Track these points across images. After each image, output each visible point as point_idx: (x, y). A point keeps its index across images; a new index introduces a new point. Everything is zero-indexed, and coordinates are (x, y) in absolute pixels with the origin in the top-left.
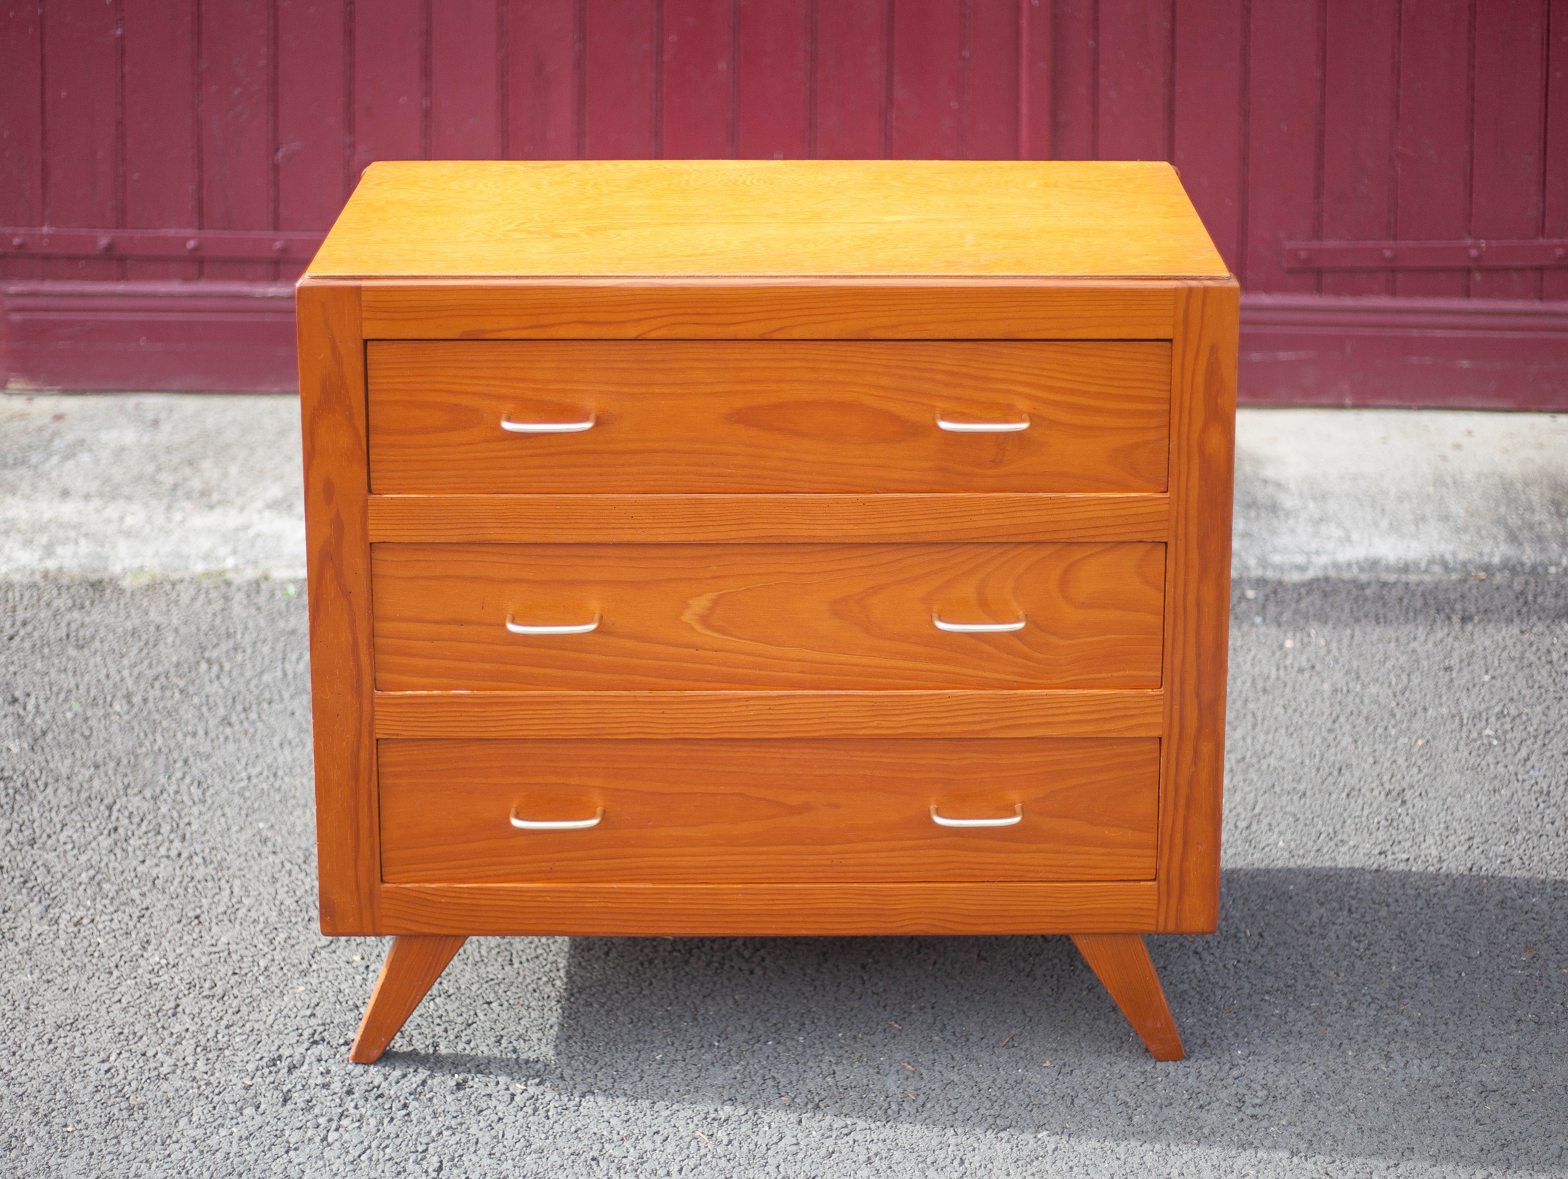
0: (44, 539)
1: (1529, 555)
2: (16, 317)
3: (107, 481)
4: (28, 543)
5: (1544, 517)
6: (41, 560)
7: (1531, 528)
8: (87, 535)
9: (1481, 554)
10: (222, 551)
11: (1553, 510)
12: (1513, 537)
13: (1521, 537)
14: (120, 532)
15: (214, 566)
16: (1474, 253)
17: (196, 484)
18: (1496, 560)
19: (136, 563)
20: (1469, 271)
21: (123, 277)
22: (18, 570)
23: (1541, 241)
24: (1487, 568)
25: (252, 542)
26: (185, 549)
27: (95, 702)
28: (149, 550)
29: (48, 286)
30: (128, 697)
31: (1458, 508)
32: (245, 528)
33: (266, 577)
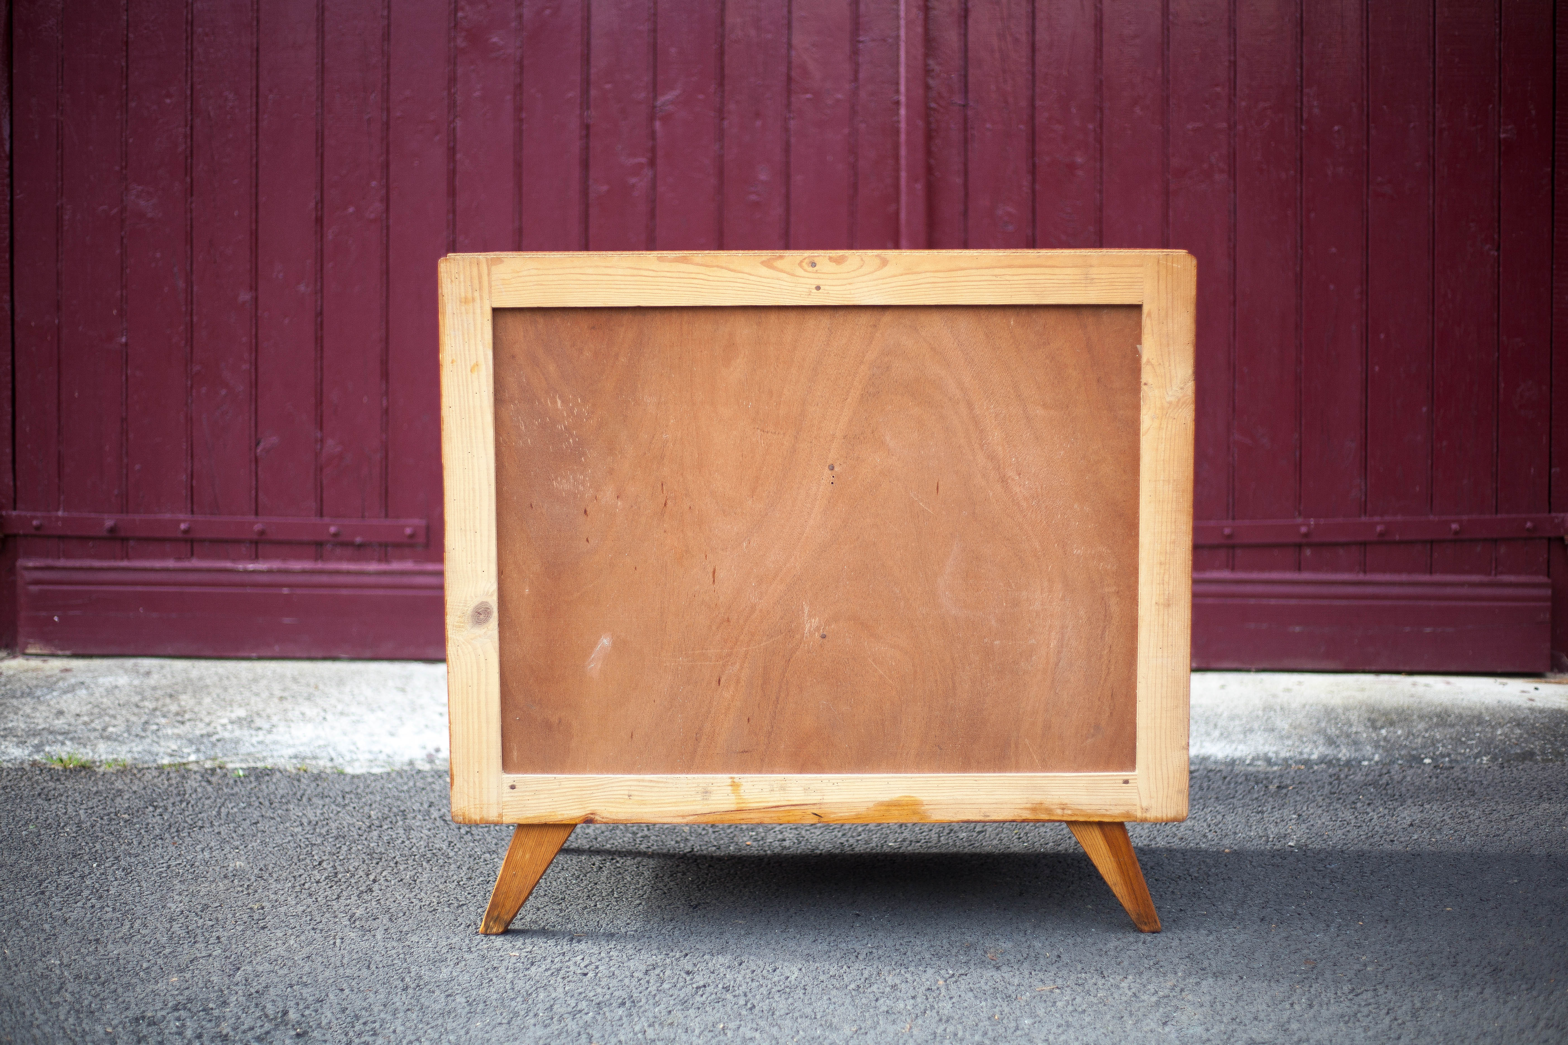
0: (36, 742)
1: (1344, 753)
2: (34, 589)
3: (97, 706)
4: (21, 744)
5: (1361, 729)
6: (31, 755)
7: (1348, 736)
8: (72, 739)
9: (1301, 753)
10: (187, 751)
11: (1369, 724)
12: (1331, 742)
13: (1338, 742)
14: (102, 737)
15: (178, 760)
16: (1304, 529)
17: (174, 708)
18: (1314, 757)
19: (112, 757)
20: (1299, 546)
21: (127, 557)
22: (9, 761)
23: (1364, 519)
24: (1307, 762)
25: (214, 745)
26: (155, 749)
27: (49, 826)
28: (125, 748)
29: (62, 563)
30: (79, 825)
31: (1283, 725)
32: (209, 735)
33: (222, 766)
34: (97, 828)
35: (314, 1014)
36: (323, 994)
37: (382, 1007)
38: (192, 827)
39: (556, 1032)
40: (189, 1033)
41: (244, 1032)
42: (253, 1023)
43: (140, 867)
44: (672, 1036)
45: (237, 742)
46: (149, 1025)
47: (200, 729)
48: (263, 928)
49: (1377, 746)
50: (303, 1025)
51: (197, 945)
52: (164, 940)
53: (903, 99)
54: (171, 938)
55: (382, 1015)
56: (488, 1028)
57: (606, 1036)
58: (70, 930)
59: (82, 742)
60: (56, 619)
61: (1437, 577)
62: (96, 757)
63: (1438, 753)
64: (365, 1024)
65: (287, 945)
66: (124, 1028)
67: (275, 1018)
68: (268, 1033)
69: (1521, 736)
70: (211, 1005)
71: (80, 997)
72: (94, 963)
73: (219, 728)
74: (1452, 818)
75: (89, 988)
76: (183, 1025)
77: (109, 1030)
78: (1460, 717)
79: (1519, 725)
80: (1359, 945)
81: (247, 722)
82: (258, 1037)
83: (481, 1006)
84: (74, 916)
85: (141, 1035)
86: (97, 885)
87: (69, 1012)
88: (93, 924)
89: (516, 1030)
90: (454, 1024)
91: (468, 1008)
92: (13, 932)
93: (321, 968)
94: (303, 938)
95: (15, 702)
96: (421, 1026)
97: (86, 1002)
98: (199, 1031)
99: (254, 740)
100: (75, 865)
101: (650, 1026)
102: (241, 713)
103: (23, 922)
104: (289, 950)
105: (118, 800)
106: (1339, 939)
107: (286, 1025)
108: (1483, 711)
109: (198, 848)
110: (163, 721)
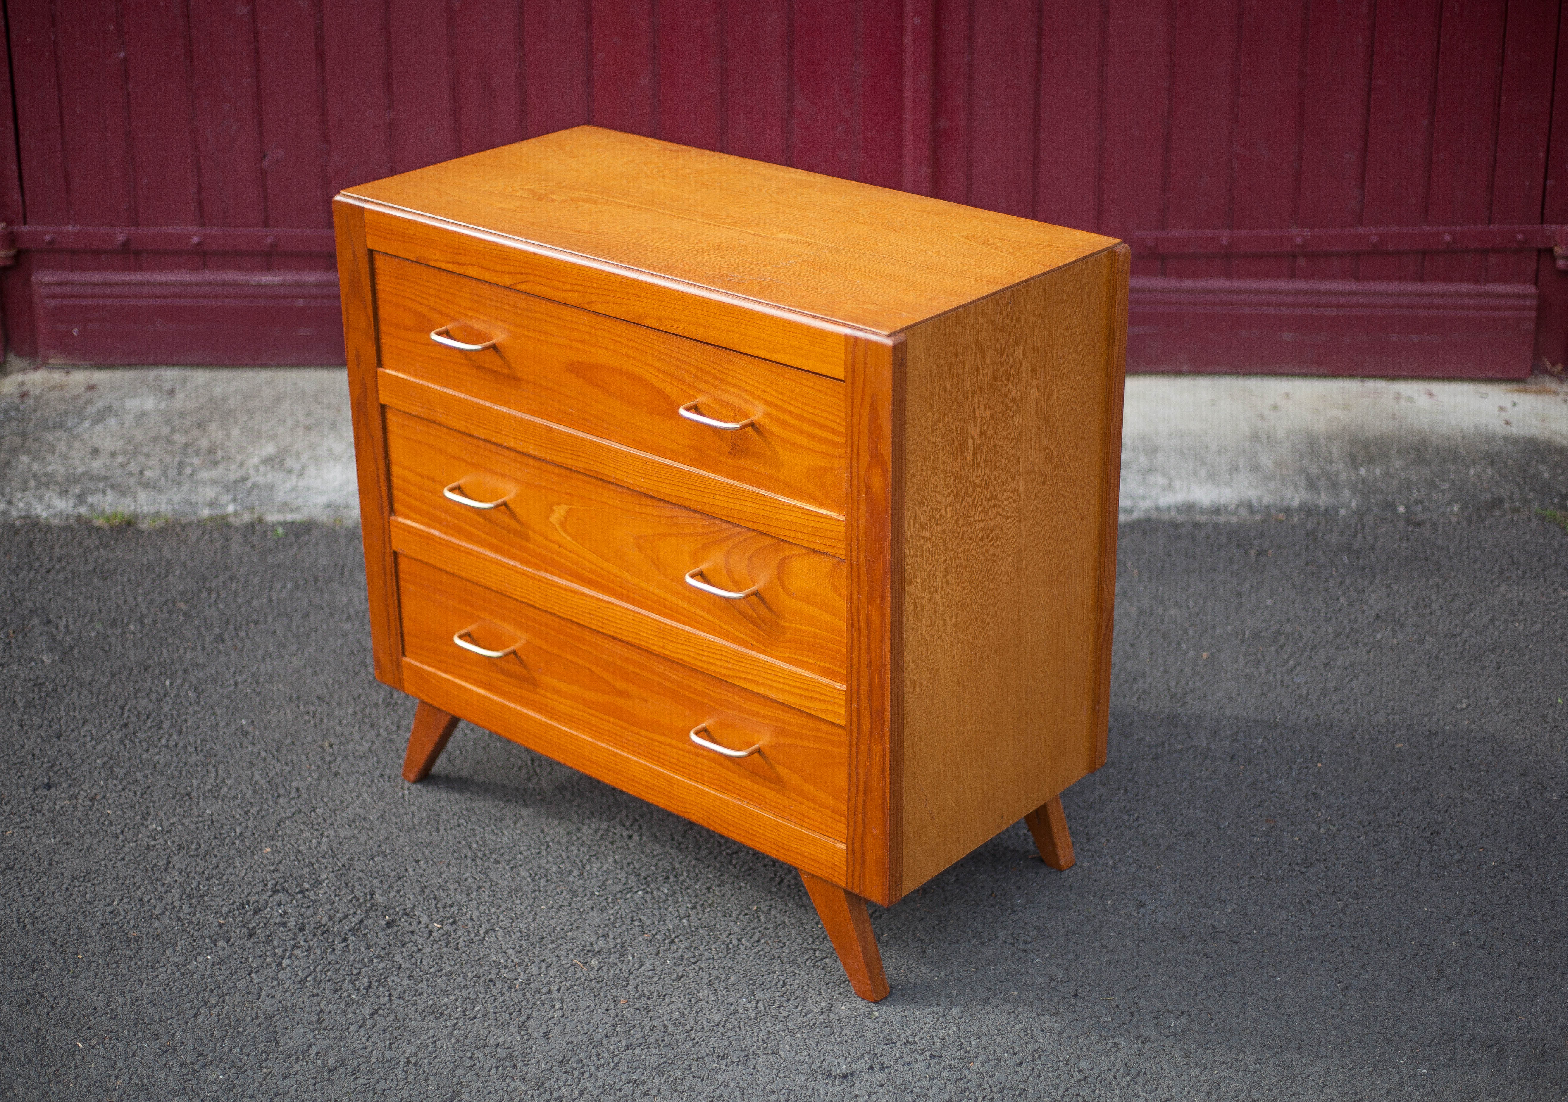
0: (78, 490)
1: (1324, 499)
2: (51, 303)
3: (130, 441)
4: (64, 493)
5: (1341, 467)
6: (75, 507)
7: (1328, 476)
8: (112, 487)
9: (1282, 499)
10: (224, 499)
11: (1349, 461)
12: (1311, 485)
13: (1318, 485)
14: (140, 483)
15: (217, 512)
16: (1299, 240)
17: (204, 443)
18: (1295, 503)
19: (153, 509)
20: (1294, 256)
21: (141, 269)
22: (56, 515)
23: (1359, 229)
24: (1286, 510)
25: (249, 492)
26: (194, 497)
27: (114, 623)
28: (164, 498)
30: (142, 620)
31: (1268, 461)
32: (244, 479)
33: (260, 521)
34: (159, 625)
35: (398, 895)
36: (403, 868)
37: (456, 885)
38: (247, 622)
43: (209, 684)
44: (714, 922)
45: (271, 487)
47: (234, 471)
48: (336, 774)
49: (1355, 490)
50: (390, 911)
52: (250, 792)
54: (255, 790)
55: (458, 896)
56: (552, 912)
59: (122, 491)
60: (75, 331)
61: (1427, 287)
62: (139, 511)
63: (1412, 500)
64: (444, 908)
69: (1492, 477)
73: (252, 472)
74: (1416, 605)
79: (1492, 463)
81: (278, 461)
83: (543, 882)
86: (174, 712)
89: (577, 915)
90: (523, 907)
91: (532, 885)
93: (396, 832)
94: (374, 788)
95: (49, 437)
96: (493, 910)
99: (288, 486)
100: (149, 682)
101: (693, 908)
102: (271, 449)
105: (171, 578)
107: (375, 910)
108: (1461, 443)
109: (259, 655)
110: (196, 461)
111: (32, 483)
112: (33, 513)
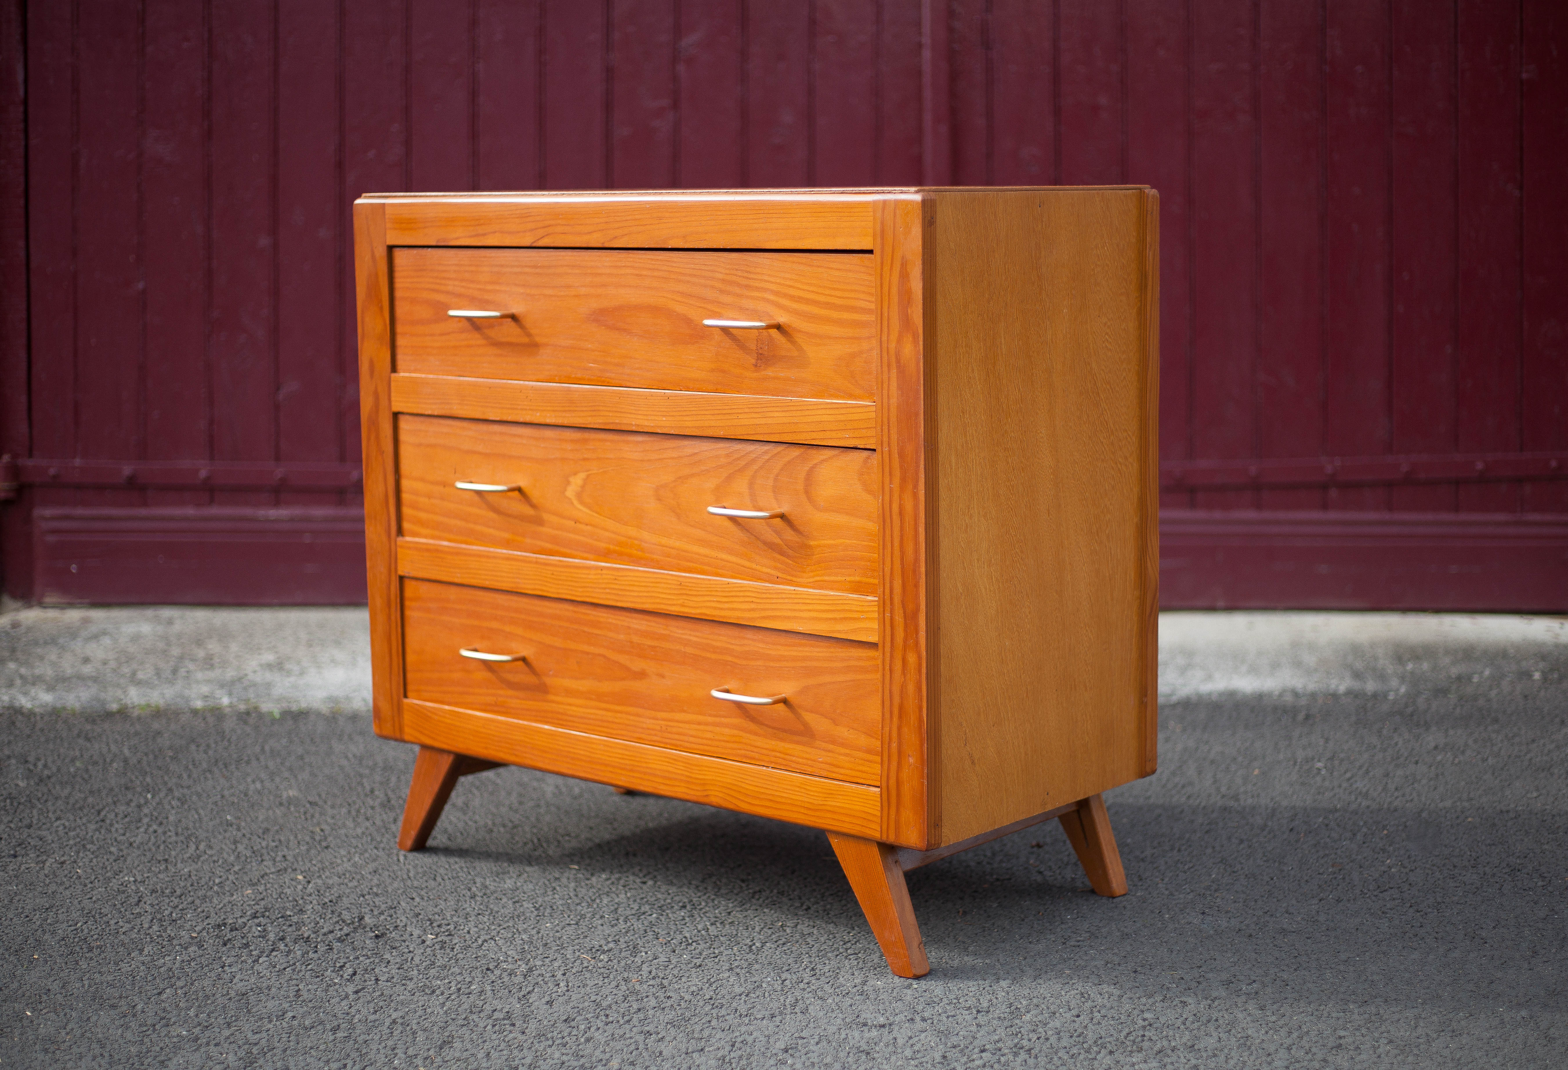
1: (1371, 686)
3: (123, 652)
4: (51, 688)
5: (1387, 663)
6: (60, 699)
7: (1374, 669)
9: (1328, 687)
10: (218, 693)
11: (1395, 659)
12: (1357, 675)
13: (1365, 676)
14: (131, 682)
15: (211, 703)
16: (1329, 469)
17: (201, 654)
18: (1342, 689)
19: (143, 702)
20: (1325, 486)
21: (145, 504)
22: (41, 706)
23: (1389, 458)
24: (1335, 696)
25: (245, 689)
26: (187, 692)
27: (96, 763)
28: (156, 693)
29: (79, 511)
30: (126, 761)
31: (1310, 660)
32: (240, 679)
33: (256, 708)
34: (144, 763)
35: (389, 919)
36: (395, 903)
37: (453, 913)
38: (239, 761)
39: (624, 931)
40: (272, 936)
41: (325, 934)
42: (331, 928)
43: (194, 798)
44: (735, 933)
45: (269, 685)
46: (231, 930)
47: (230, 674)
48: (327, 847)
49: (1402, 679)
50: (380, 928)
51: (265, 863)
52: (232, 858)
53: (926, 40)
54: (238, 857)
55: (455, 919)
56: (558, 928)
57: (672, 933)
58: (137, 852)
60: (74, 568)
61: (1463, 516)
62: (129, 703)
64: (439, 926)
65: (352, 861)
66: (208, 933)
67: (353, 923)
68: (347, 935)
70: (288, 913)
71: (160, 908)
72: (167, 879)
73: (250, 673)
74: (1475, 741)
75: (167, 901)
76: (264, 930)
77: (194, 935)
78: (1485, 652)
79: (1543, 658)
80: (1384, 850)
81: (278, 666)
82: (340, 938)
83: (548, 910)
84: (138, 840)
85: (226, 939)
86: (155, 814)
87: (152, 921)
88: (159, 847)
89: (585, 929)
90: (525, 926)
91: (536, 913)
92: (81, 855)
93: (388, 881)
94: (367, 855)
95: (39, 651)
96: (493, 927)
97: (167, 913)
98: (281, 934)
99: (287, 683)
100: (130, 796)
101: (712, 924)
102: (269, 657)
103: (89, 846)
104: (355, 865)
105: (159, 740)
106: (1365, 845)
107: (365, 927)
108: (1509, 648)
109: (249, 780)
110: (191, 666)
111: (18, 682)
112: (17, 704)
